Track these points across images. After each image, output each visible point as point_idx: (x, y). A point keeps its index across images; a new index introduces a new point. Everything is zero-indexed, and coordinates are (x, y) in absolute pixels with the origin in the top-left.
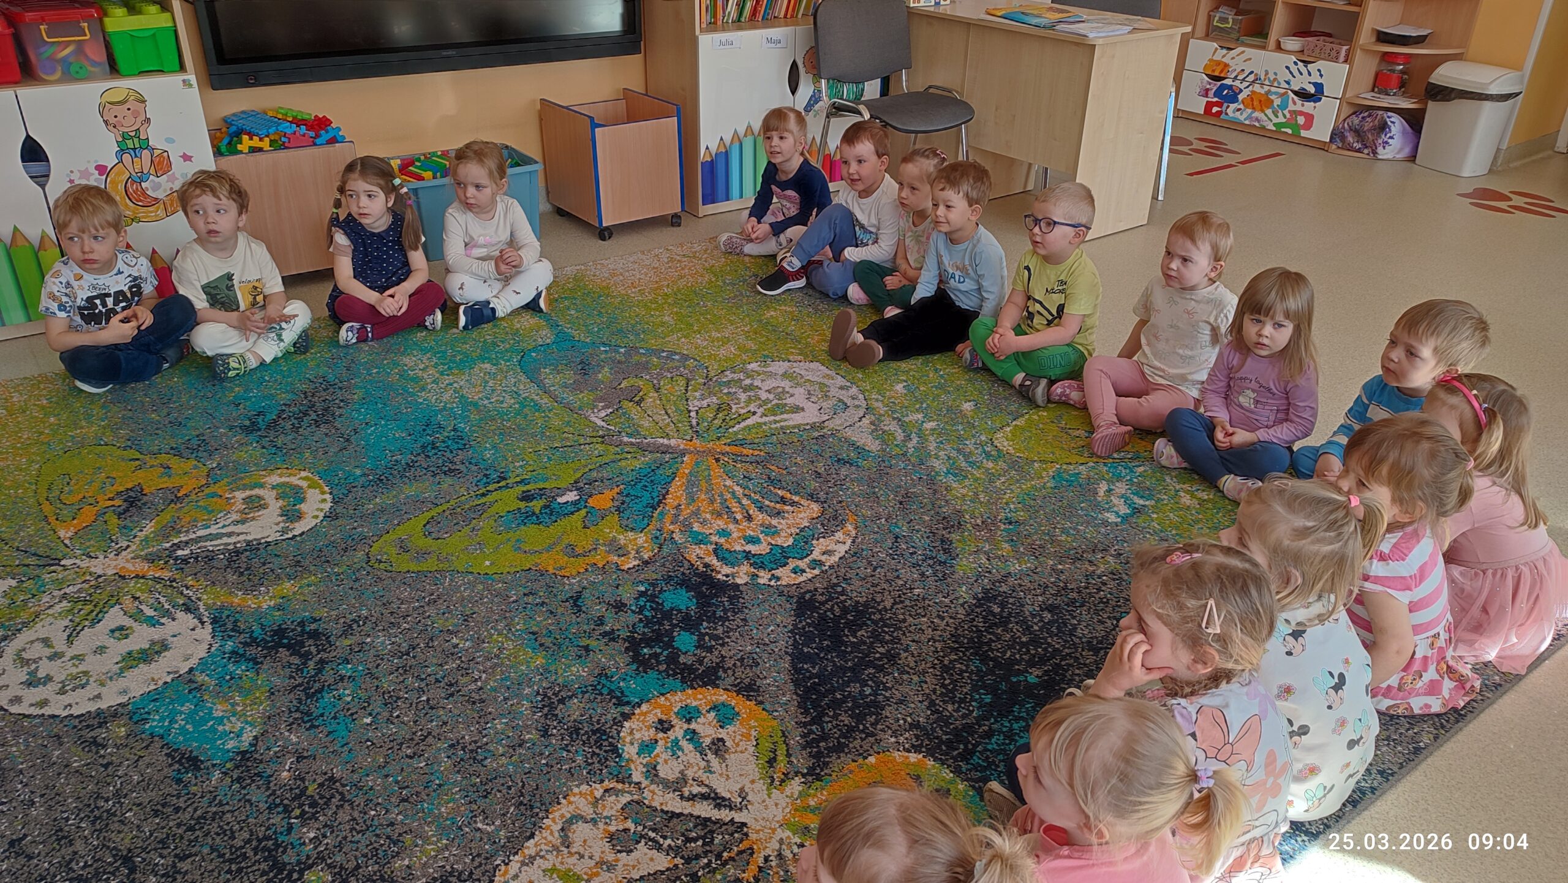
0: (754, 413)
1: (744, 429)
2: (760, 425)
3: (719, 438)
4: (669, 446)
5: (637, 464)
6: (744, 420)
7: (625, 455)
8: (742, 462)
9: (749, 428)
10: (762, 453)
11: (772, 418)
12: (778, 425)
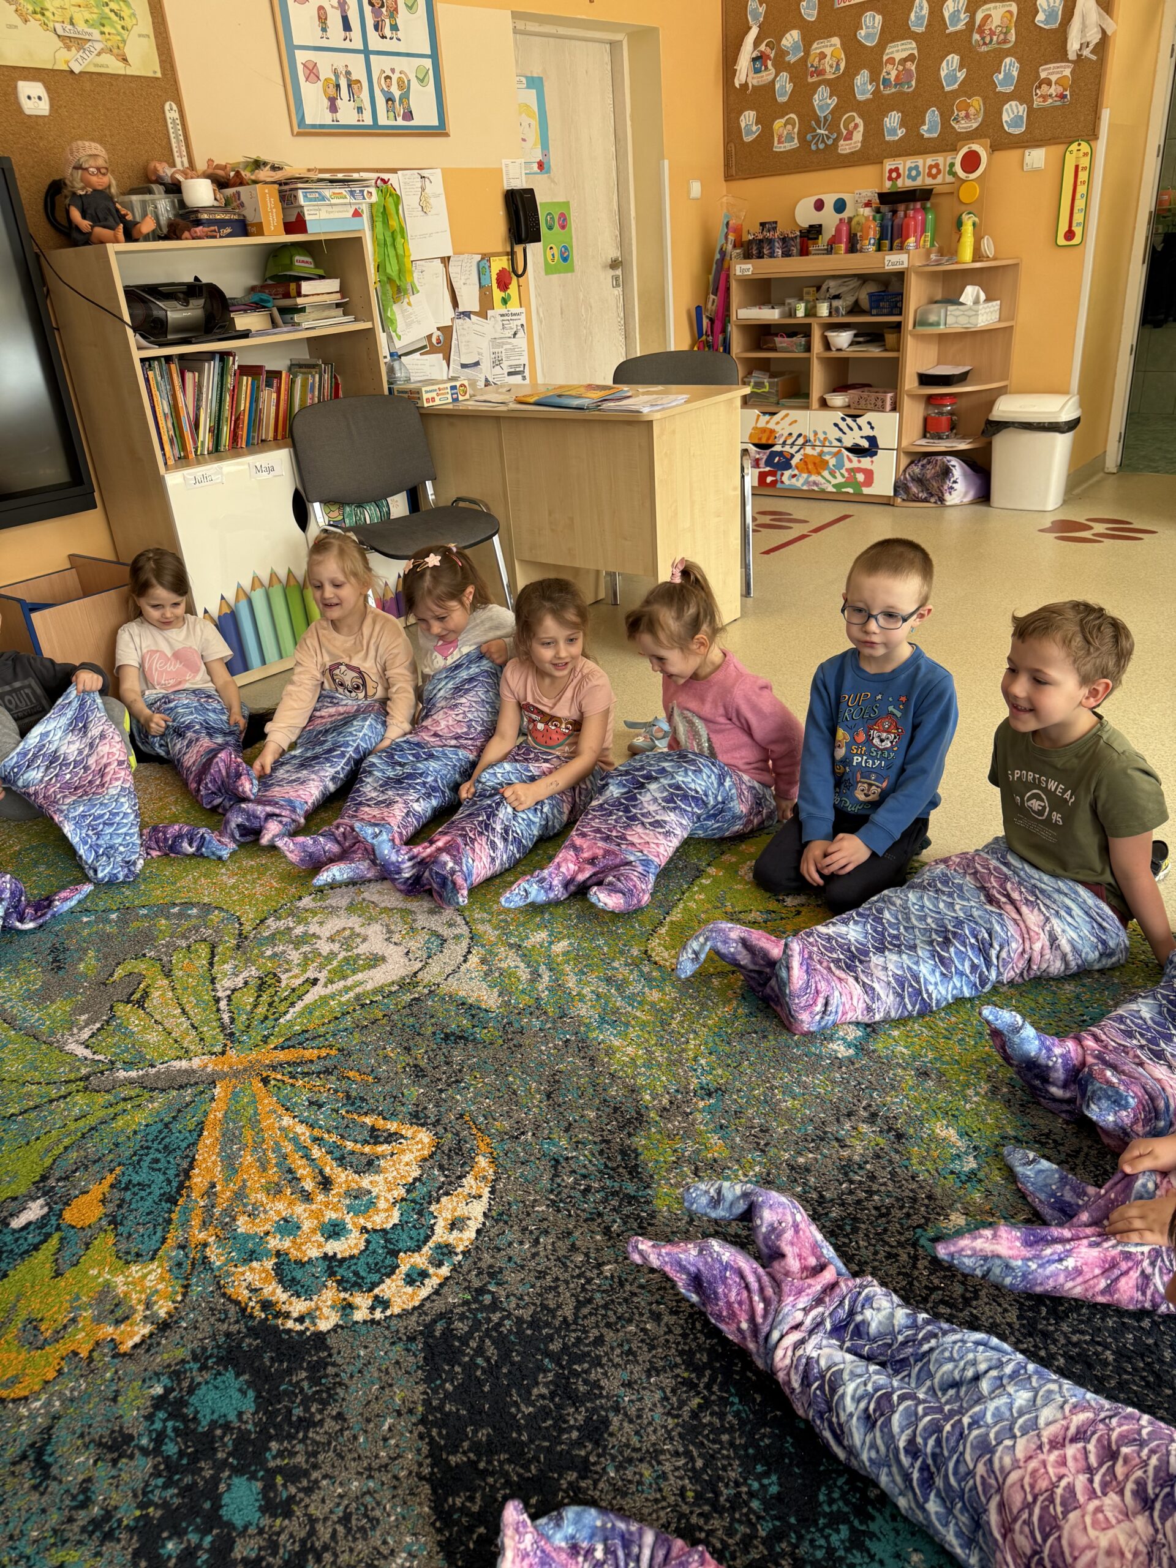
0: (315, 982)
1: (301, 1014)
2: (324, 1000)
3: (265, 1040)
4: (191, 1072)
5: (140, 1118)
6: (300, 998)
7: (122, 1105)
8: (306, 1074)
9: (309, 1010)
10: (333, 1052)
11: (342, 983)
12: (352, 994)
